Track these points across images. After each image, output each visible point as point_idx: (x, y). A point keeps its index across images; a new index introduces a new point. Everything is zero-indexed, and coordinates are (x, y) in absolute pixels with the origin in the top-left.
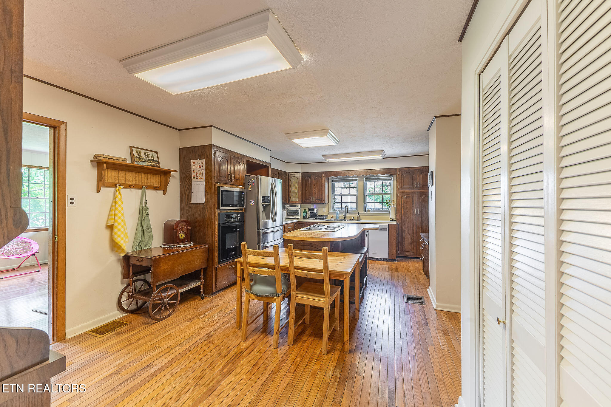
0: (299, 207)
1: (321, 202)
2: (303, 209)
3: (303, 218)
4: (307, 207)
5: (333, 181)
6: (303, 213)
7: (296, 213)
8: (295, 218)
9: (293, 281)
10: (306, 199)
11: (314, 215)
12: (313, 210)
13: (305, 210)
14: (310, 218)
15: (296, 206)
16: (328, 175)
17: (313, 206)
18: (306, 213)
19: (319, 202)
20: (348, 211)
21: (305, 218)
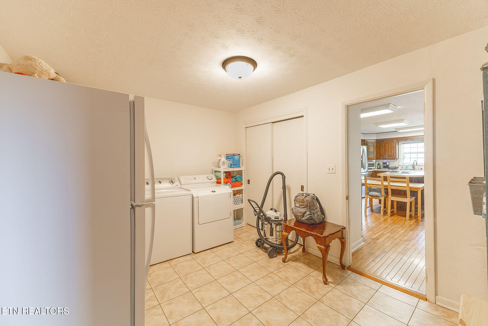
0: (375, 162)
1: (394, 157)
2: (377, 163)
3: (378, 169)
4: (381, 162)
5: (403, 144)
6: (378, 165)
7: (373, 165)
8: (372, 169)
9: (390, 191)
10: (380, 156)
11: (387, 167)
12: (386, 163)
13: (379, 163)
14: (384, 169)
15: (372, 161)
16: (399, 140)
17: (385, 161)
18: (380, 166)
19: (391, 158)
20: (417, 164)
21: (379, 169)
